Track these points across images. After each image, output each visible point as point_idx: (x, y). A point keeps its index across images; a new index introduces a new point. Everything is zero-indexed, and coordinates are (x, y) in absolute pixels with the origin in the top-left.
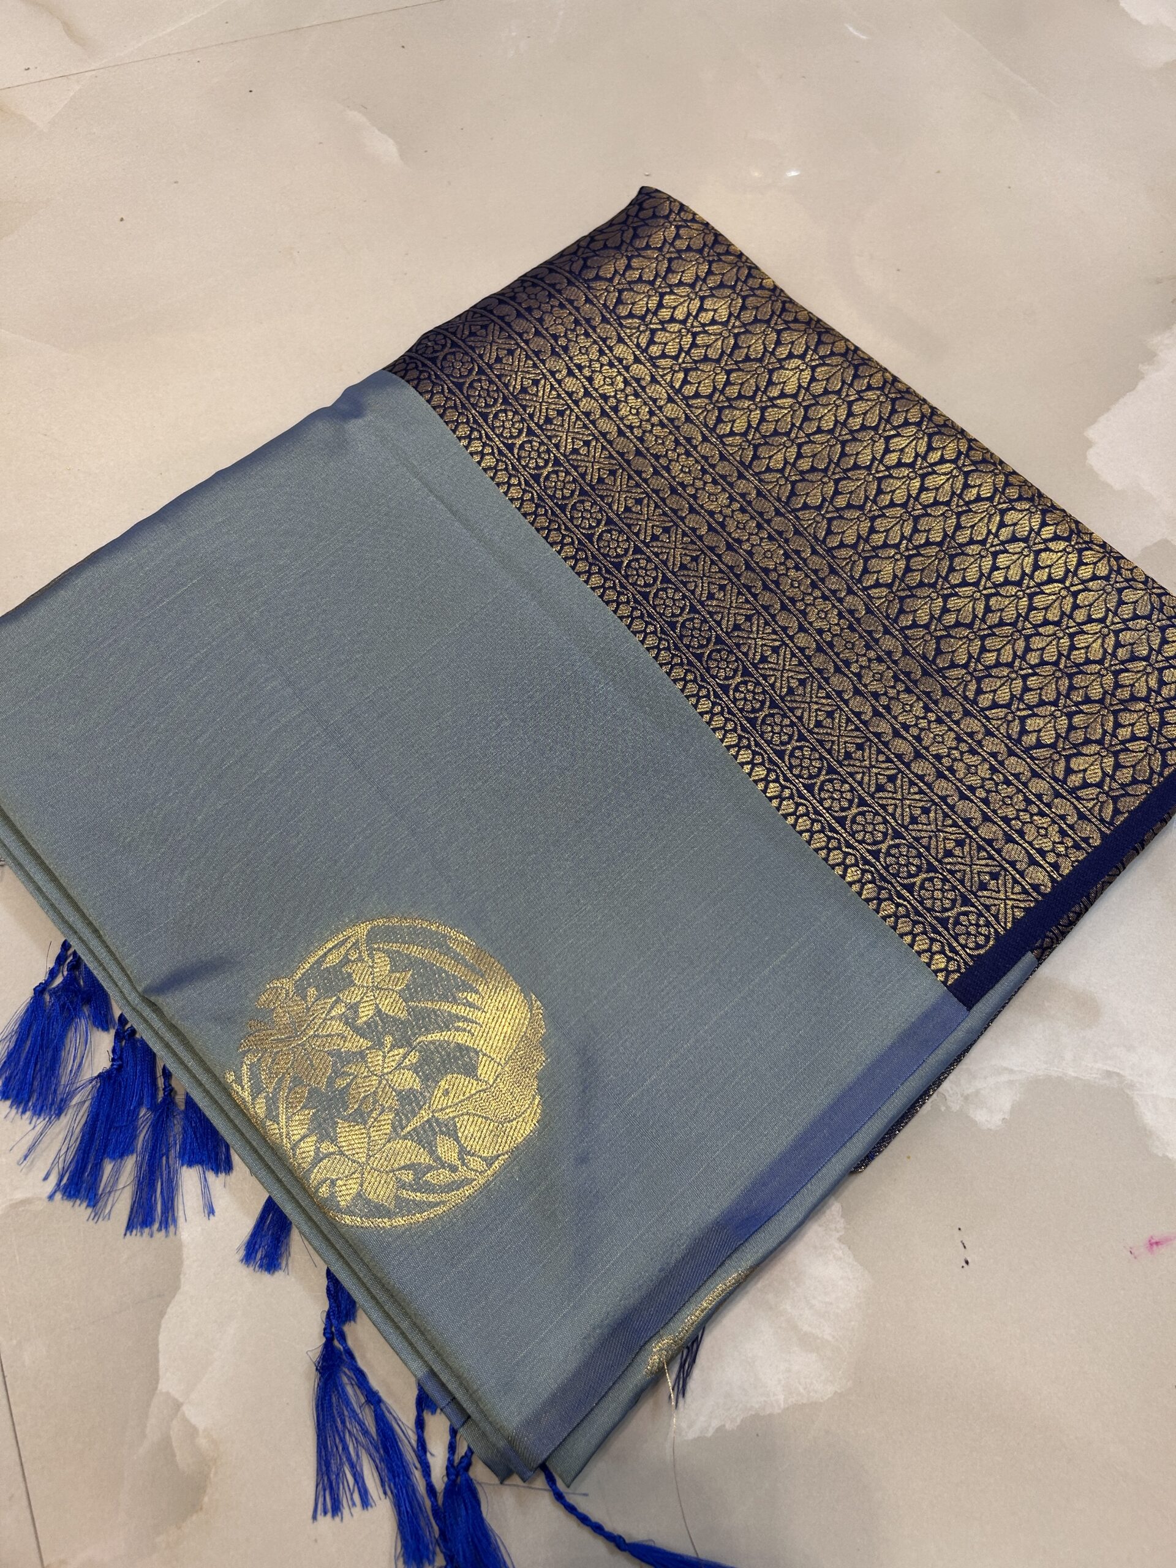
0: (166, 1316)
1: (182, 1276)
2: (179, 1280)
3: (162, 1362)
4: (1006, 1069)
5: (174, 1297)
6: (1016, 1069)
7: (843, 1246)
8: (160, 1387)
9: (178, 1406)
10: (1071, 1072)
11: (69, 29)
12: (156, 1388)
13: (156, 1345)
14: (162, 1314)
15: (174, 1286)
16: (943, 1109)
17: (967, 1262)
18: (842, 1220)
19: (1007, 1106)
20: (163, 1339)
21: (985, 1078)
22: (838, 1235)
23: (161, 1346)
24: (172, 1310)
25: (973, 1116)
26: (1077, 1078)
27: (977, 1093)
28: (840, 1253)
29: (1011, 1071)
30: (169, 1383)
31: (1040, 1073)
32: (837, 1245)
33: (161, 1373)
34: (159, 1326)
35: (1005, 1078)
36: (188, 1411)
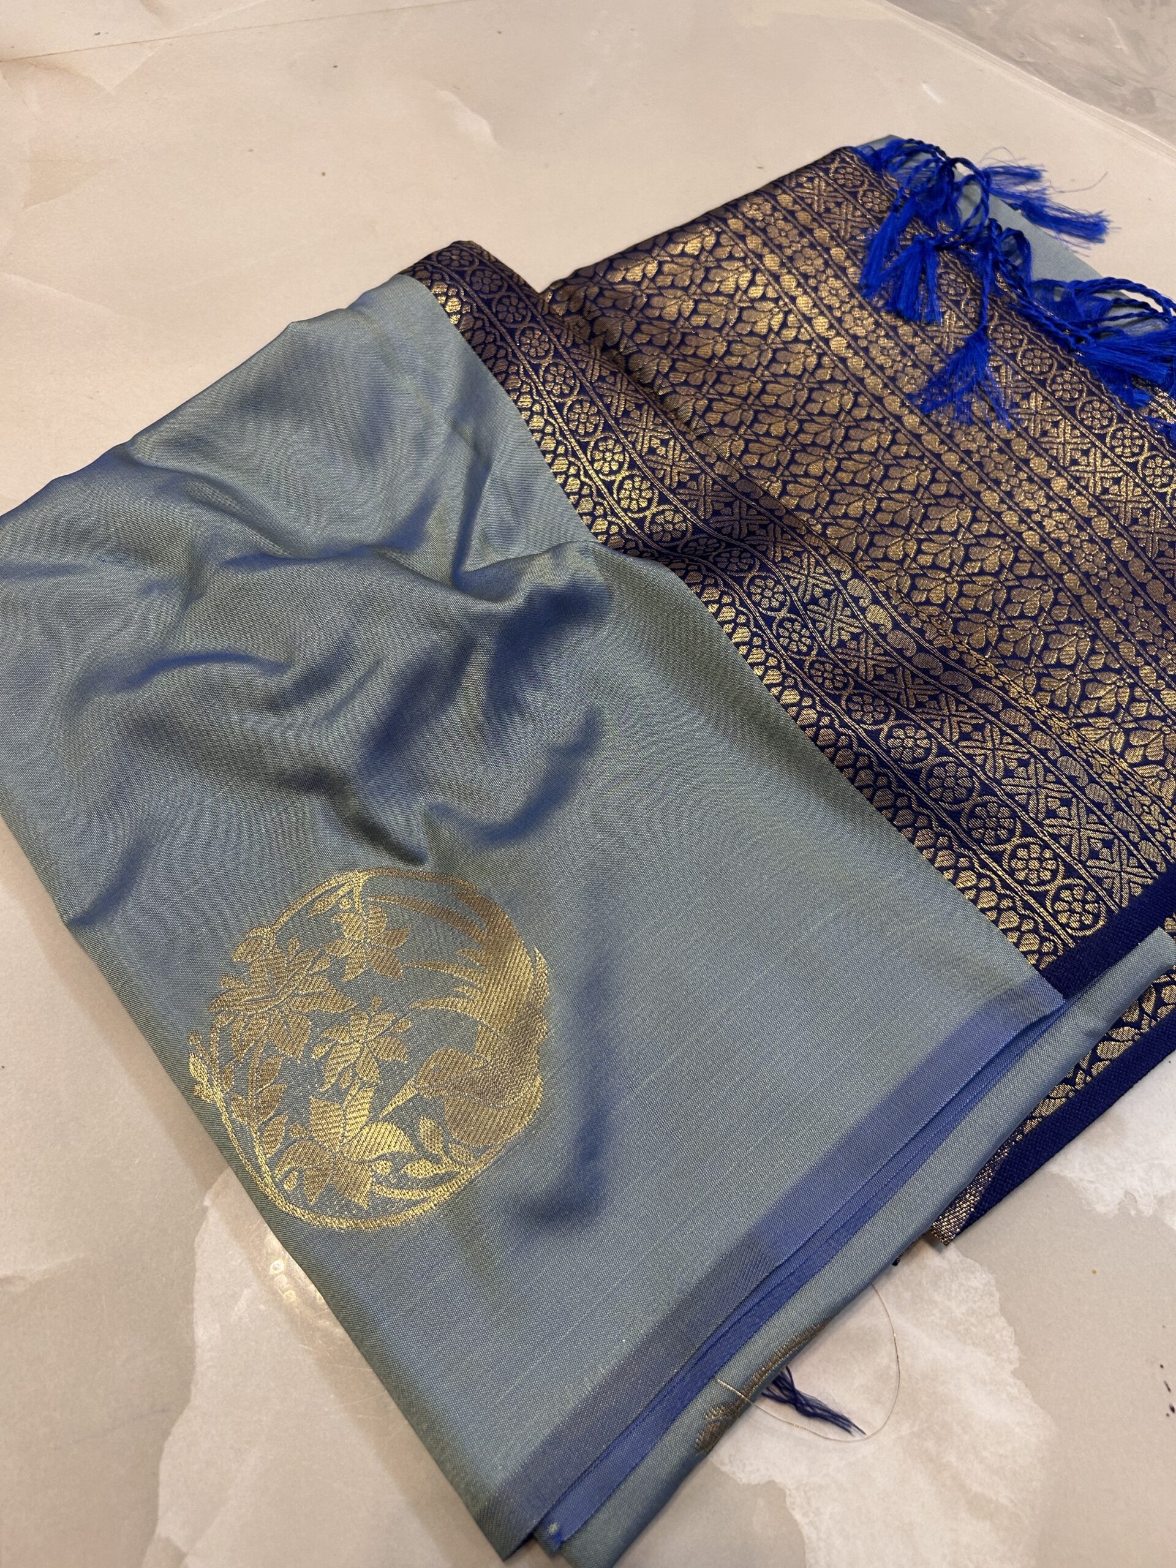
13: (156, 1474)
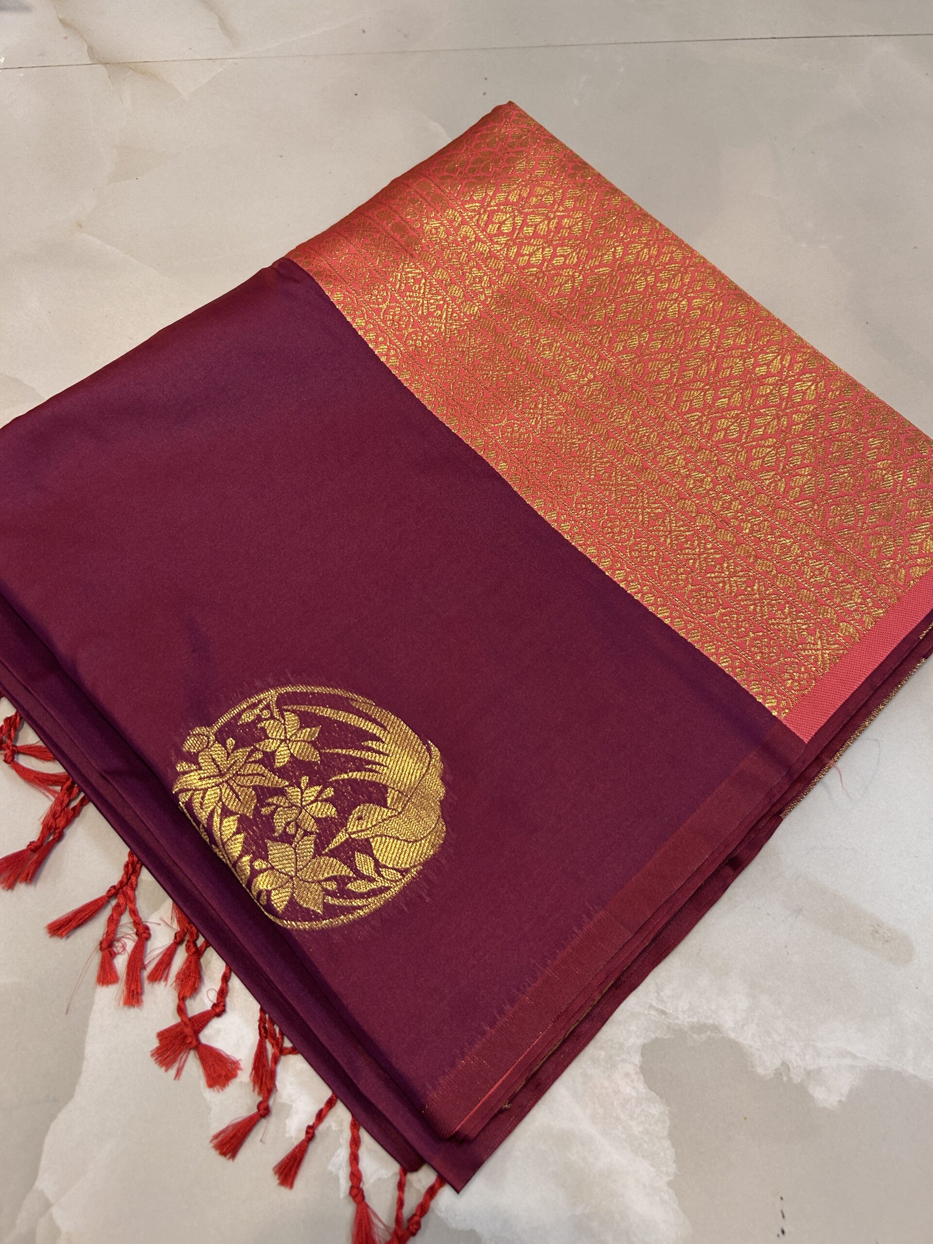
0: (56, 1121)
1: (77, 1087)
2: (74, 1090)
3: (44, 1162)
4: (850, 1053)
5: (66, 1104)
6: (858, 1055)
7: (670, 1191)
8: (37, 1183)
9: (48, 1206)
10: (911, 1070)
11: (223, 22)
12: (33, 1184)
14: (53, 1117)
15: (70, 1096)
16: (785, 1079)
17: (783, 1232)
18: (674, 1166)
19: (845, 1090)
20: (49, 1140)
21: (829, 1058)
22: (666, 1179)
23: (46, 1147)
24: (62, 1116)
25: (811, 1091)
26: (915, 1077)
27: (819, 1070)
28: (666, 1197)
29: (854, 1057)
30: (45, 1183)
31: (880, 1064)
32: (665, 1188)
33: (40, 1172)
34: (48, 1128)
35: (848, 1061)
36: (55, 1211)
